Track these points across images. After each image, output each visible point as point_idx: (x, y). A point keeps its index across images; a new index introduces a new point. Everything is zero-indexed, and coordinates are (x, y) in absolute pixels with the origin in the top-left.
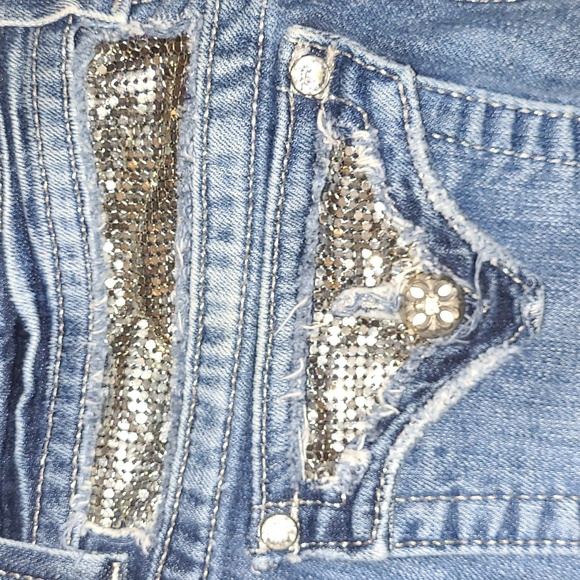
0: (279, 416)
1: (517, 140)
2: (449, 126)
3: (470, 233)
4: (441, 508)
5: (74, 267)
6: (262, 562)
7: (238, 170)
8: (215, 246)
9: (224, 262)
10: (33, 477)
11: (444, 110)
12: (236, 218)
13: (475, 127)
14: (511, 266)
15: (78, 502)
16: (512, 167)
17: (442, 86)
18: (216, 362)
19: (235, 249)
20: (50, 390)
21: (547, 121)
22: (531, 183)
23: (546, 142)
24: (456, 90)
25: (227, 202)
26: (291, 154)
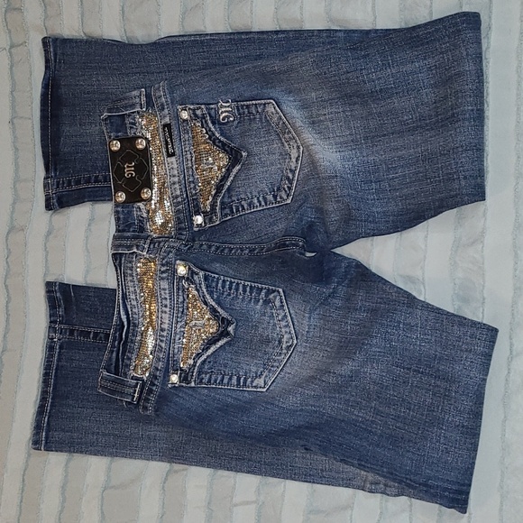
0: (176, 351)
1: (230, 289)
2: (214, 284)
3: (219, 310)
4: (208, 376)
5: (135, 310)
6: (170, 386)
7: (167, 292)
8: (164, 309)
9: (166, 312)
10: (123, 361)
11: (213, 281)
12: (168, 302)
13: (220, 285)
14: (229, 318)
15: (132, 368)
16: (229, 295)
17: (213, 275)
18: (163, 336)
19: (167, 310)
20: (129, 340)
21: (238, 284)
22: (233, 299)
23: (237, 289)
24: (216, 276)
25: (166, 299)
26: (178, 289)
